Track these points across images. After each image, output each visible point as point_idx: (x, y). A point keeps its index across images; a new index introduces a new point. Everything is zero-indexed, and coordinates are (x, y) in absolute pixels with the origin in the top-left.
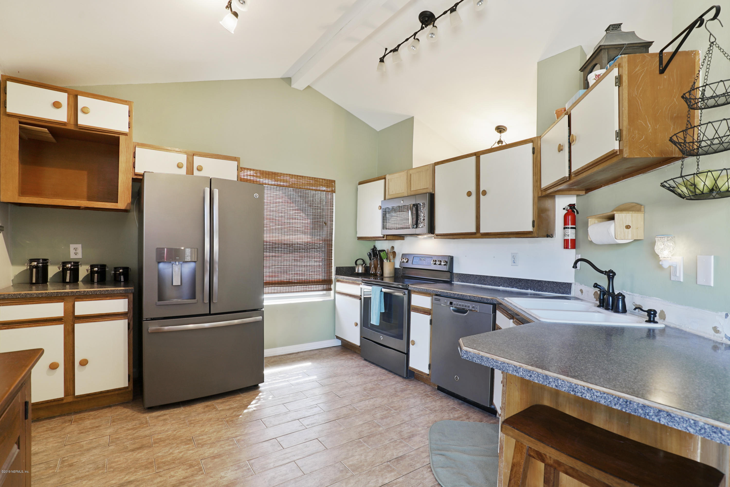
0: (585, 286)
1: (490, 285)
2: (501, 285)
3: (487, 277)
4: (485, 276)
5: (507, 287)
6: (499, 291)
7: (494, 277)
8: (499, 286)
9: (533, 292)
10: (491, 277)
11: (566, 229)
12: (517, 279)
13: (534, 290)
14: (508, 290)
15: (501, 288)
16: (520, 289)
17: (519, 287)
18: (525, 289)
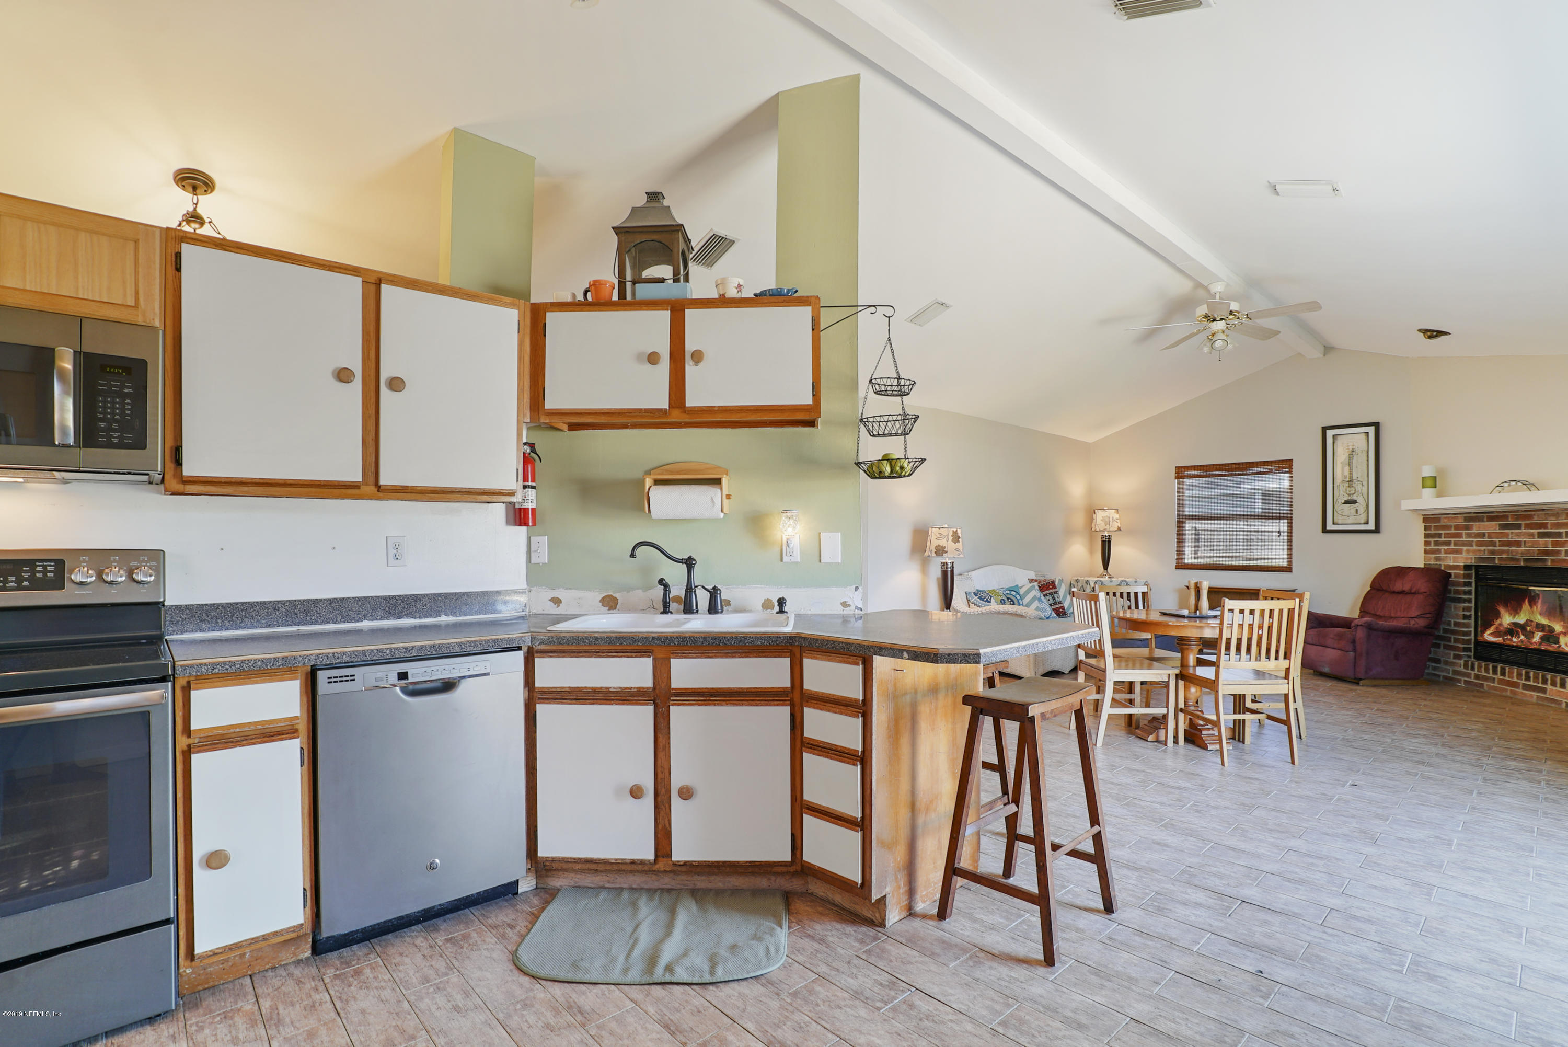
0: (566, 591)
1: (328, 622)
2: (365, 617)
3: (316, 602)
4: (308, 600)
5: (382, 618)
6: (359, 632)
7: (342, 600)
8: (360, 620)
9: (451, 619)
10: (332, 601)
11: (527, 489)
12: (411, 596)
13: (454, 615)
14: (386, 627)
15: (366, 624)
16: (420, 617)
17: (417, 615)
18: (431, 616)
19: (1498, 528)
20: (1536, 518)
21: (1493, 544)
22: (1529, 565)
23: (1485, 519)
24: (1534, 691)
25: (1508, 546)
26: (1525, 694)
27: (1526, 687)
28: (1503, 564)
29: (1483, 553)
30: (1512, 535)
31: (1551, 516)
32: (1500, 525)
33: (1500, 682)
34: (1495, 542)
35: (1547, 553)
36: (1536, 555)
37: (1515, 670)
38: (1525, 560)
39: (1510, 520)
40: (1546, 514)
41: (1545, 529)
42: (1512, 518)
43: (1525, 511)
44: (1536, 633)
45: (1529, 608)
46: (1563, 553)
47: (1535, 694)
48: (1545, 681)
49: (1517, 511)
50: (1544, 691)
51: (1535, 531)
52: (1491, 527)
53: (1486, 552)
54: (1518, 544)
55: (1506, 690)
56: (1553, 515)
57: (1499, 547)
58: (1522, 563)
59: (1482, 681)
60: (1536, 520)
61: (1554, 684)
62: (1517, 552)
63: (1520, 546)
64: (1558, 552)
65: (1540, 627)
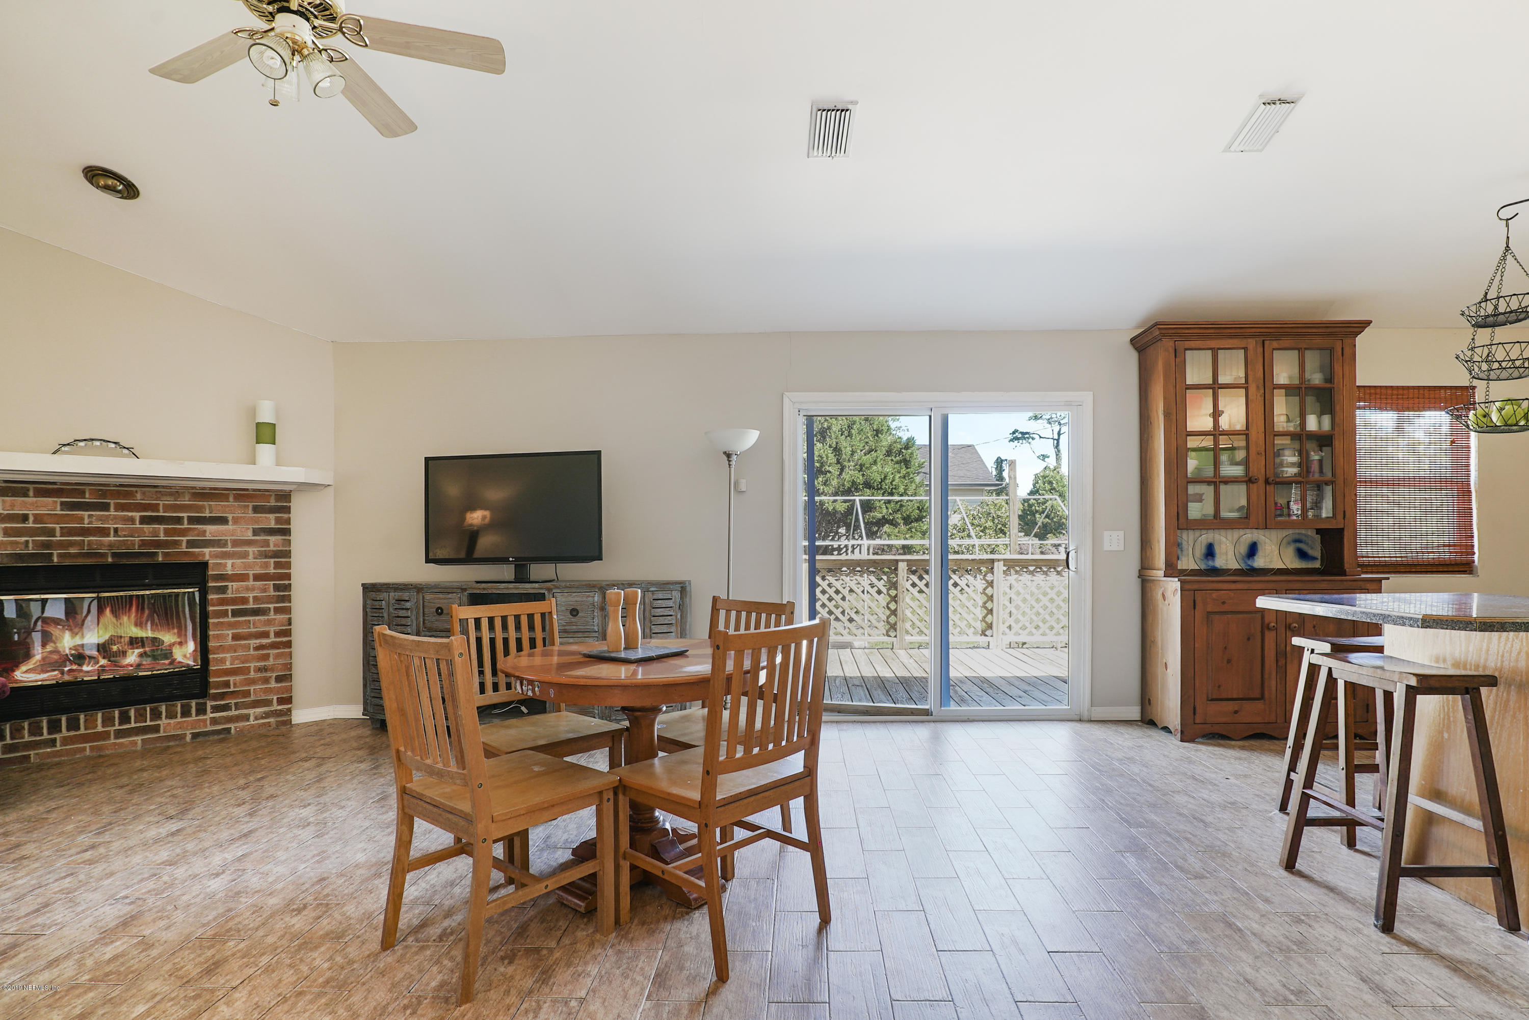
19: (59, 508)
20: (139, 496)
21: (51, 532)
22: (124, 561)
23: (31, 493)
24: (137, 735)
25: (79, 535)
26: (122, 744)
27: (119, 734)
28: (67, 562)
29: (23, 547)
30: (89, 519)
31: (166, 495)
32: (62, 503)
33: (65, 741)
34: (54, 529)
35: (159, 544)
36: (137, 547)
37: (100, 715)
38: (114, 555)
39: (87, 496)
40: (157, 492)
41: (153, 511)
42: (90, 494)
43: (121, 485)
44: (130, 651)
45: (114, 620)
46: (184, 544)
47: (139, 739)
48: (156, 715)
49: (108, 485)
50: (156, 729)
51: (137, 515)
52: (50, 506)
53: (31, 545)
54: (104, 532)
55: (84, 749)
56: (171, 494)
57: (61, 536)
58: (110, 560)
59: (23, 751)
60: (139, 498)
61: (171, 715)
62: (101, 544)
63: (108, 535)
64: (177, 543)
65: (134, 642)
